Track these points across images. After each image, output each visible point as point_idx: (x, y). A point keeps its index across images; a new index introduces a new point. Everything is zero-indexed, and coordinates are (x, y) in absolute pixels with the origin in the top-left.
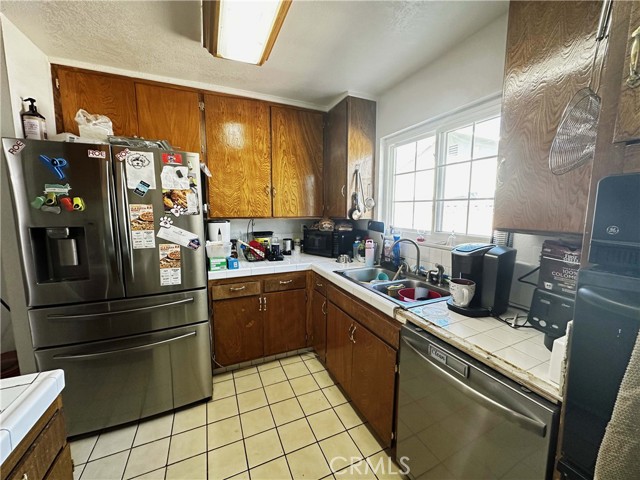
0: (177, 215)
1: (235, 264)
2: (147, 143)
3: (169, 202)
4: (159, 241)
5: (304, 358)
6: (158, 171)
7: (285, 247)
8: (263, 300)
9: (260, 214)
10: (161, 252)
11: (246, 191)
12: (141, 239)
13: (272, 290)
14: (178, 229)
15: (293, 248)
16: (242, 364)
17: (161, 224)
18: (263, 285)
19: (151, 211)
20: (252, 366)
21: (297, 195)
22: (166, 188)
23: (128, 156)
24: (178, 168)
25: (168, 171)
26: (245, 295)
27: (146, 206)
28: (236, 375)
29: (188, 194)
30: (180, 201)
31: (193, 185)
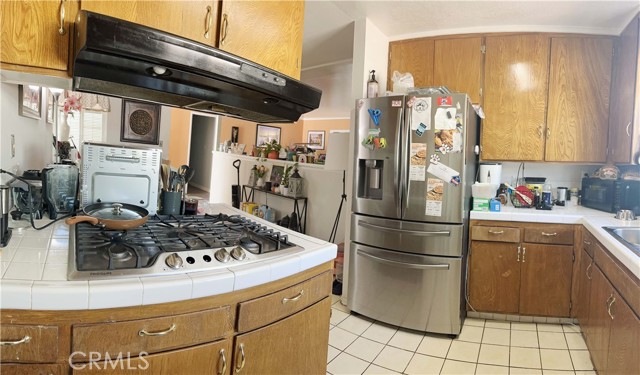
0: (444, 153)
1: (497, 207)
2: (431, 90)
3: (438, 140)
4: (428, 175)
5: (566, 329)
6: (433, 113)
7: (559, 197)
8: (522, 250)
9: (530, 158)
10: (429, 186)
11: (518, 133)
12: (416, 173)
13: (533, 240)
14: (444, 166)
15: (568, 198)
16: (496, 316)
17: (432, 160)
18: (523, 233)
19: (425, 149)
20: (506, 321)
21: (574, 136)
22: (438, 128)
23: (414, 102)
24: (448, 110)
25: (441, 112)
26: (503, 240)
27: (421, 144)
28: (488, 324)
29: (454, 134)
30: (448, 140)
31: (458, 125)
